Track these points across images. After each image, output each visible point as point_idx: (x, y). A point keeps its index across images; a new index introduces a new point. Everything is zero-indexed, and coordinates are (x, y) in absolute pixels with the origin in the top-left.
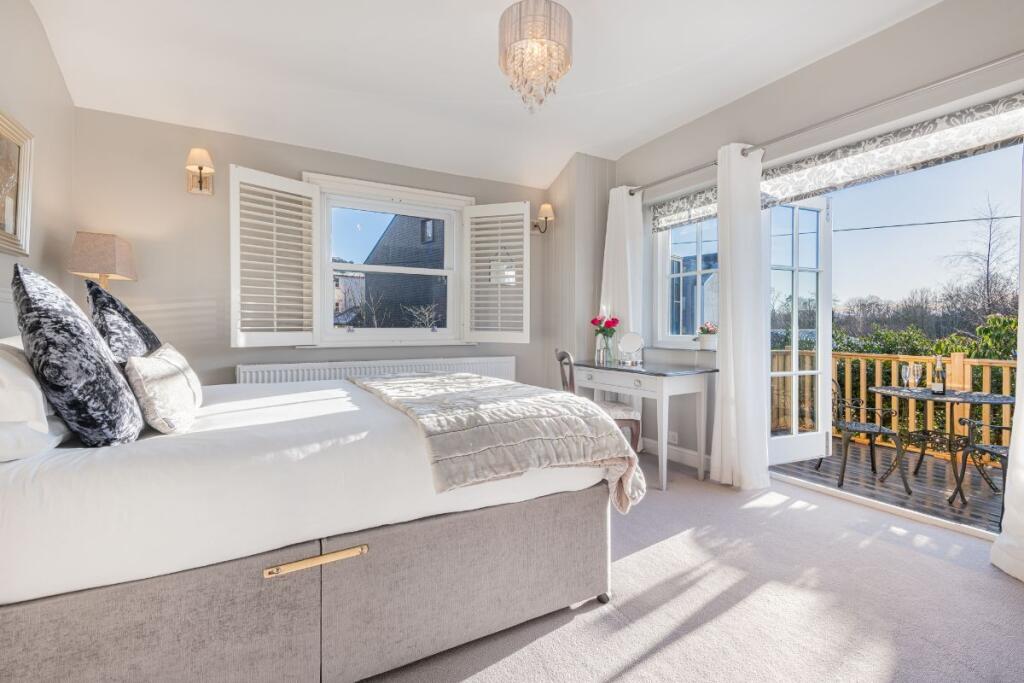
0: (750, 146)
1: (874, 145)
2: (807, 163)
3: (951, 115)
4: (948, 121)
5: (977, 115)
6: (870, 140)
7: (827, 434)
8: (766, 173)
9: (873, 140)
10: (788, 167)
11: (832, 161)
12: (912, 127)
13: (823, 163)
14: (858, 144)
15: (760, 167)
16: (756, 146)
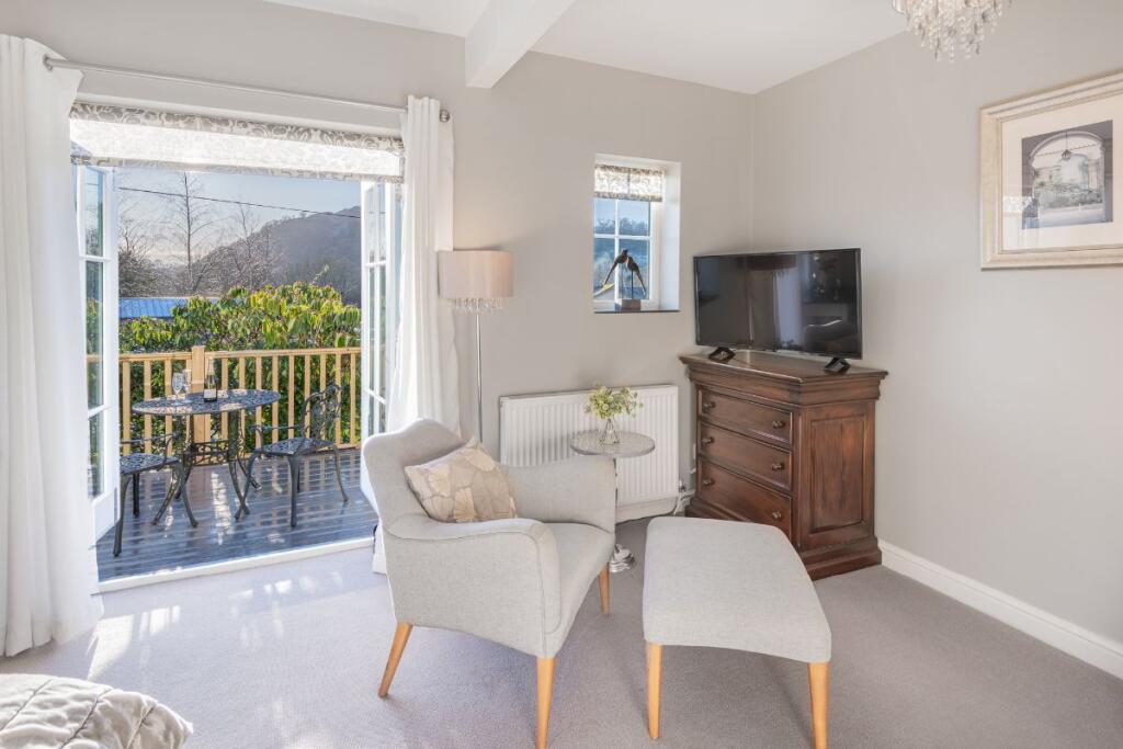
0: (58, 56)
1: (245, 130)
2: (147, 117)
3: (324, 132)
4: (321, 136)
5: (346, 141)
6: (240, 122)
7: (116, 490)
8: (82, 108)
9: (244, 123)
10: (114, 112)
11: (186, 128)
12: (287, 127)
13: (173, 127)
14: (224, 121)
15: (73, 95)
16: (72, 62)
